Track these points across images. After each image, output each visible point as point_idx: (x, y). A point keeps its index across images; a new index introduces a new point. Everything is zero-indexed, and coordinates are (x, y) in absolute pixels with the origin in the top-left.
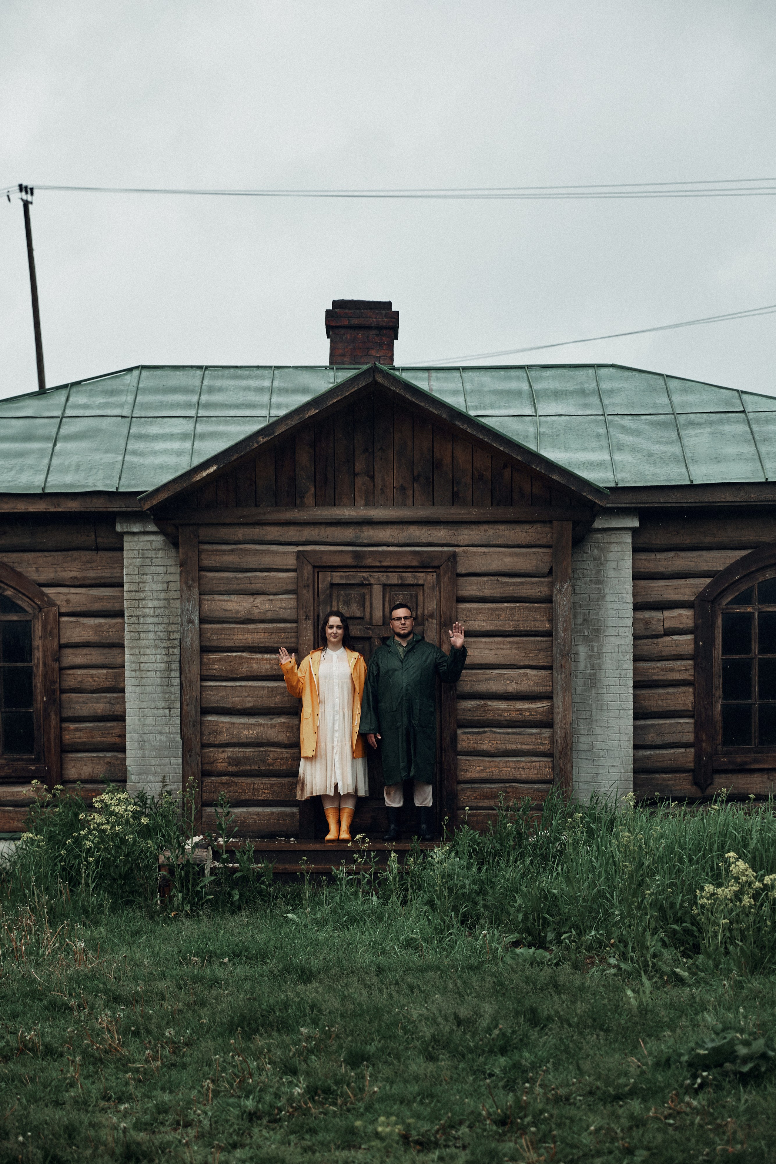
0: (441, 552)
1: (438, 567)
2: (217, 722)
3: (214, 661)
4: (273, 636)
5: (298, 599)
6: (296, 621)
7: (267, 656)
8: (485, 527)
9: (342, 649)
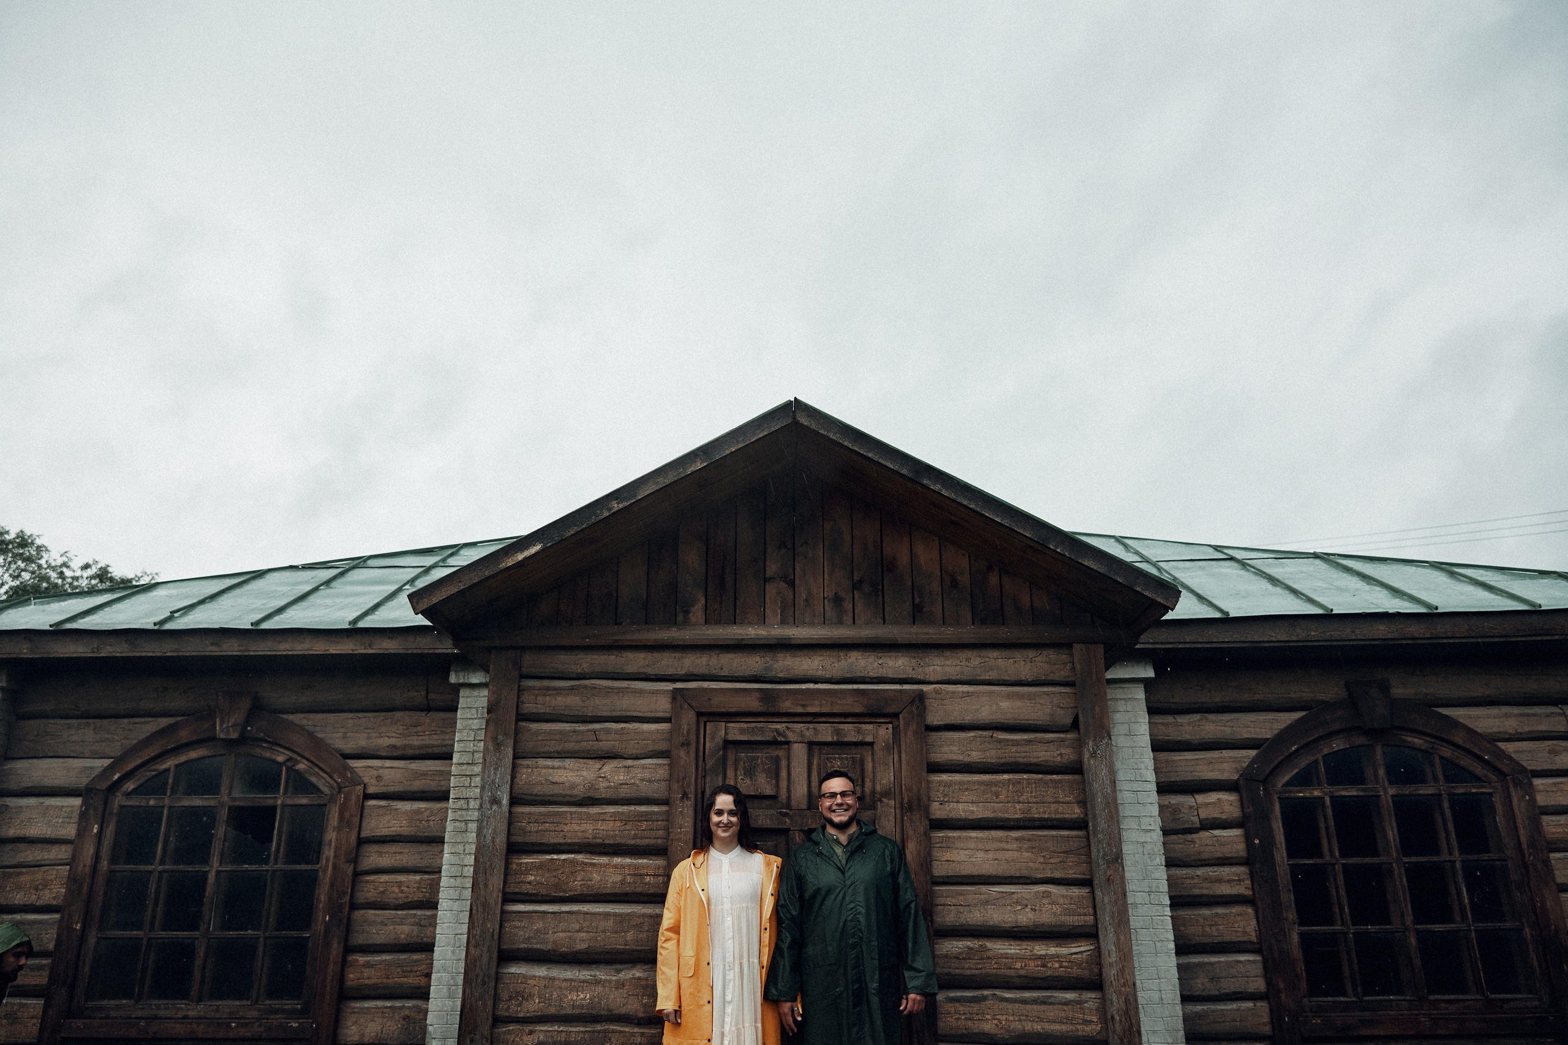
0: (900, 691)
1: (896, 715)
2: (525, 976)
3: (530, 868)
4: (628, 827)
5: (670, 765)
6: (666, 802)
7: (618, 860)
8: (968, 653)
9: (738, 850)
